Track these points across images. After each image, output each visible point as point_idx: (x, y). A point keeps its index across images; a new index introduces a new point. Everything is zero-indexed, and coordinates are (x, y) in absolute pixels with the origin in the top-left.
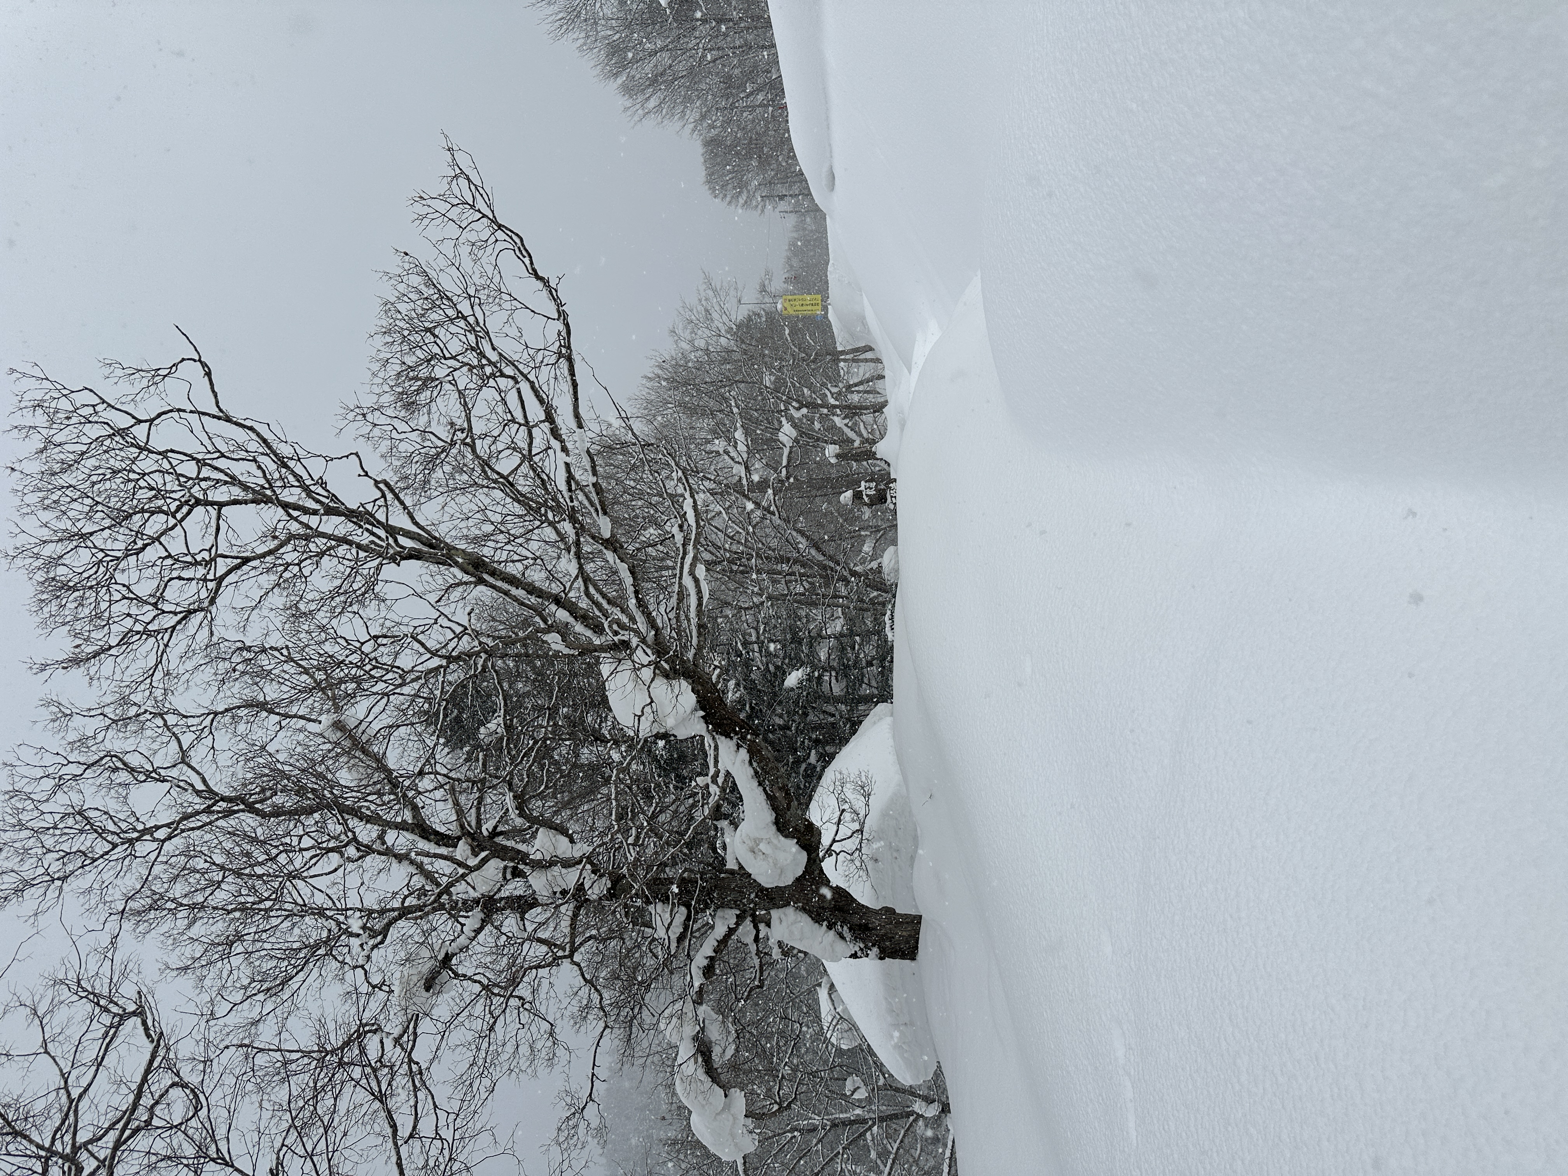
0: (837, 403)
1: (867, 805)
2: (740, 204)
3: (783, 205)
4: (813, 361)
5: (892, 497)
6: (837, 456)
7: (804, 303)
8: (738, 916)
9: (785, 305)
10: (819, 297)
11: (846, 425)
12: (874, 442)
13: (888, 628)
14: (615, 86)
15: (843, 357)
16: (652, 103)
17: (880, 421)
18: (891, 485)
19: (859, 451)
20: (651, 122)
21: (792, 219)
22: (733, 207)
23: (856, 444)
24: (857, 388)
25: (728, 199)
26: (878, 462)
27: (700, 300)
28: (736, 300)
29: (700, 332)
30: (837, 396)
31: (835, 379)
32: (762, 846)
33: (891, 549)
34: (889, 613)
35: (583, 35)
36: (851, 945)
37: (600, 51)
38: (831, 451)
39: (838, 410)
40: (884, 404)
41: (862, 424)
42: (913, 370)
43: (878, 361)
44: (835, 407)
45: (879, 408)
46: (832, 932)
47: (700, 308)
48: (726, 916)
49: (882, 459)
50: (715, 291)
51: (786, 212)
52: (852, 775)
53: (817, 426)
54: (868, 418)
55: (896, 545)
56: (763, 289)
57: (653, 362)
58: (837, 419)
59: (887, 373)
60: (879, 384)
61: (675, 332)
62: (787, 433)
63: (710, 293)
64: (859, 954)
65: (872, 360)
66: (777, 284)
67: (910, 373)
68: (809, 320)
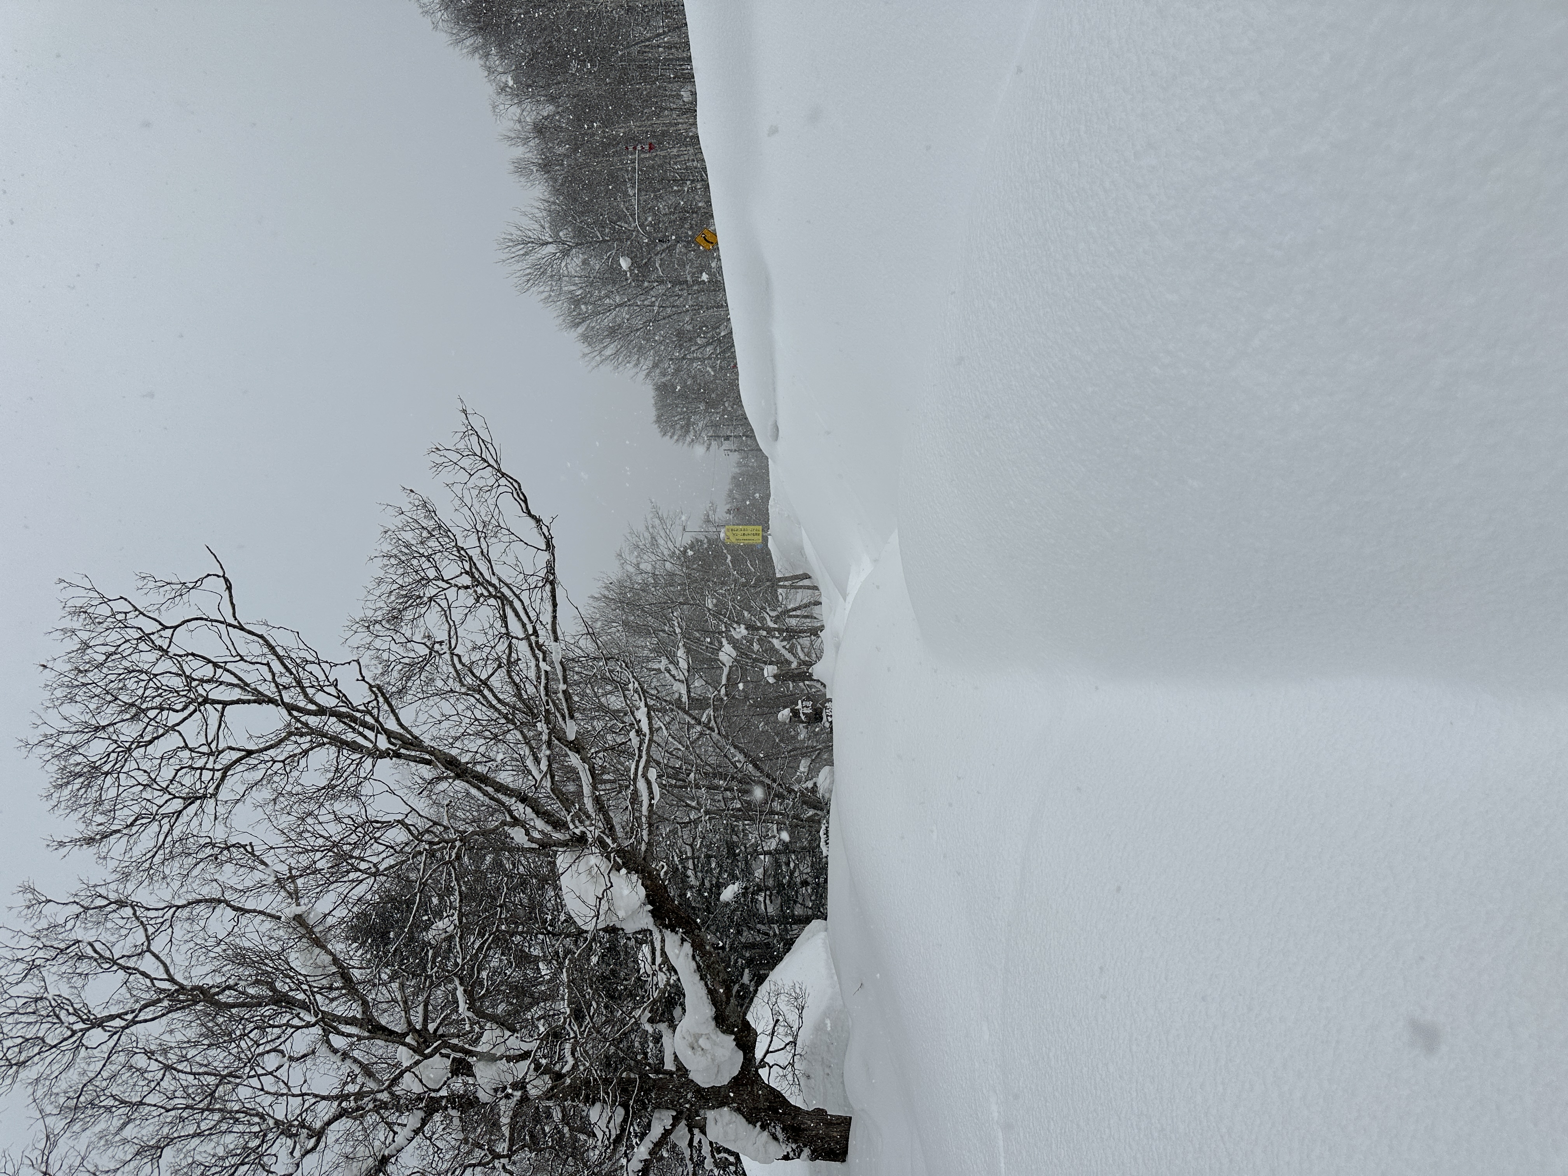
0: (776, 626)
1: (800, 1017)
2: (687, 442)
3: (727, 445)
4: (754, 587)
5: (827, 716)
6: (775, 676)
7: (746, 533)
8: (674, 1118)
9: (728, 534)
10: (760, 528)
11: (784, 647)
12: (810, 664)
13: (822, 844)
14: (575, 335)
15: (781, 583)
16: (608, 352)
17: (817, 644)
18: (827, 704)
19: (796, 672)
20: (607, 368)
21: (736, 456)
22: (681, 444)
23: (794, 665)
24: (794, 613)
25: (676, 437)
26: (815, 683)
27: (647, 528)
28: (681, 528)
29: (645, 557)
30: (776, 620)
31: (774, 603)
32: (702, 1042)
33: (827, 768)
34: (823, 827)
35: (548, 288)
36: (784, 1146)
37: (563, 304)
38: (770, 671)
39: (776, 633)
40: (822, 628)
41: (799, 647)
42: (848, 599)
43: (815, 588)
44: (775, 629)
45: (815, 632)
46: (766, 1133)
47: (647, 535)
48: (663, 1118)
49: (818, 681)
50: (661, 519)
51: (731, 451)
52: (786, 987)
53: (756, 647)
54: (805, 641)
55: (832, 765)
56: (708, 521)
57: (600, 584)
58: (775, 642)
59: (823, 600)
60: (816, 610)
61: (621, 556)
62: (727, 654)
63: (657, 522)
64: (791, 1155)
65: (809, 588)
66: (721, 514)
67: (845, 600)
68: (749, 549)
